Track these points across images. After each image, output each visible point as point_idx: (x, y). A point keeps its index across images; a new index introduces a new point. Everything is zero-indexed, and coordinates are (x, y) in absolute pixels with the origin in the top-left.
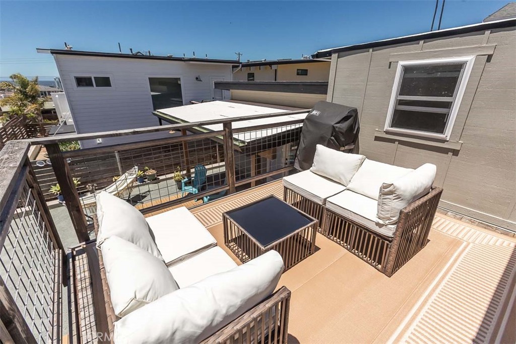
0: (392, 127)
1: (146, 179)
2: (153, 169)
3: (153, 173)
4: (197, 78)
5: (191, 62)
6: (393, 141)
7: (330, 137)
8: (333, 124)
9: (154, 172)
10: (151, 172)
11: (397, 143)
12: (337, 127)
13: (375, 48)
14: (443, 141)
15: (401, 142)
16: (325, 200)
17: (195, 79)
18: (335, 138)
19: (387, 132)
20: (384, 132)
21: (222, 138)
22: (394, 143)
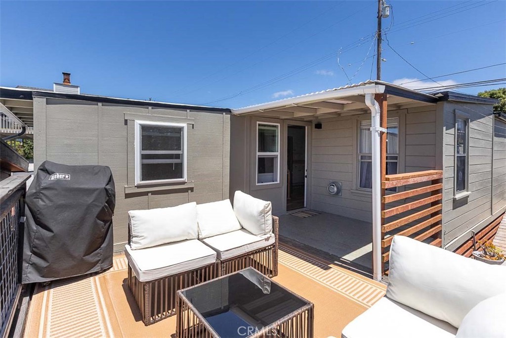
0: (143, 180)
6: (146, 194)
7: (104, 204)
11: (150, 194)
13: (104, 103)
14: (184, 183)
15: (154, 193)
19: (139, 187)
20: (135, 186)
22: (148, 195)
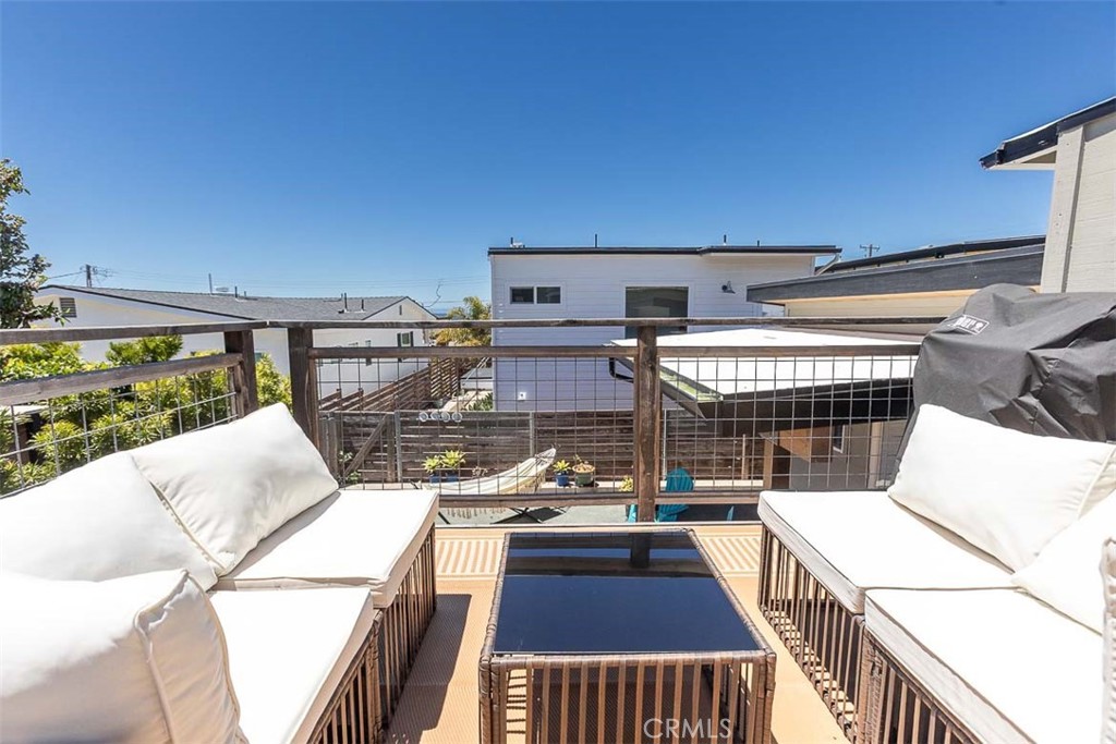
1: (573, 480)
2: (591, 463)
3: (587, 471)
4: (725, 288)
5: (713, 254)
7: (1014, 393)
8: (1028, 347)
9: (591, 469)
10: (584, 468)
12: (1047, 359)
16: (863, 592)
17: (721, 287)
18: (1043, 402)
21: (632, 359)
